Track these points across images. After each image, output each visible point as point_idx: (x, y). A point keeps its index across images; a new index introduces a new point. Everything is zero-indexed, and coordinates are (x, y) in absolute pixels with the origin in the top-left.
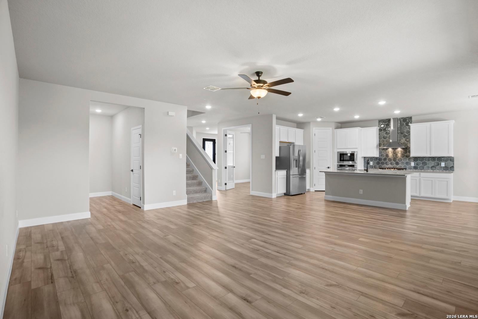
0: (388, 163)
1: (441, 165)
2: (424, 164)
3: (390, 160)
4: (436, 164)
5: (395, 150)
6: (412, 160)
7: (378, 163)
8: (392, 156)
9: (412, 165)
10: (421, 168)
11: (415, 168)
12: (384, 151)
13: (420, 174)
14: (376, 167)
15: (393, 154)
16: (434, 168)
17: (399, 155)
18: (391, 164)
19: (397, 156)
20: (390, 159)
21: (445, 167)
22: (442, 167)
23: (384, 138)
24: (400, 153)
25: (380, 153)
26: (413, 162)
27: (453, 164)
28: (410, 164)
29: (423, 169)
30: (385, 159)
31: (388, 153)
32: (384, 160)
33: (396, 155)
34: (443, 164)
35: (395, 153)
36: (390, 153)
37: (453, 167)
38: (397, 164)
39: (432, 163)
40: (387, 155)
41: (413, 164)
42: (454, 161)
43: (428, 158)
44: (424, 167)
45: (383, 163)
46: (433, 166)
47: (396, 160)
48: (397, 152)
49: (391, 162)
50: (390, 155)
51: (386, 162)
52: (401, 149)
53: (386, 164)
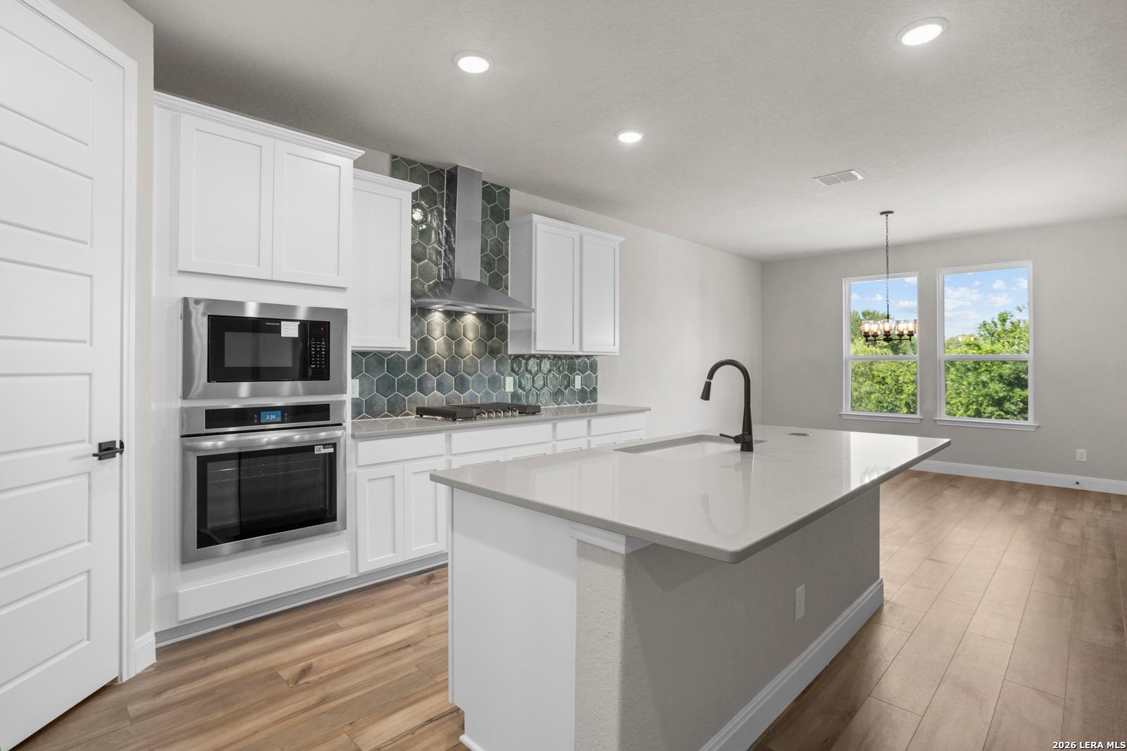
0: (429, 384)
1: (574, 384)
3: (436, 367)
4: (563, 382)
5: (454, 321)
7: (386, 386)
8: (443, 347)
9: (506, 390)
10: (530, 399)
14: (376, 409)
15: (446, 340)
16: (560, 398)
17: (469, 345)
18: (440, 387)
19: (464, 353)
20: (438, 365)
21: (582, 390)
22: (576, 391)
24: (471, 335)
26: (510, 375)
27: (596, 379)
28: (503, 384)
30: (416, 364)
31: (429, 332)
33: (459, 344)
34: (578, 382)
35: (454, 338)
36: (437, 333)
37: (595, 389)
38: (462, 385)
41: (509, 384)
42: (596, 371)
45: (407, 386)
46: (558, 391)
47: (459, 367)
48: (461, 329)
49: (442, 378)
50: (438, 343)
51: (420, 381)
52: (474, 317)
53: (421, 390)
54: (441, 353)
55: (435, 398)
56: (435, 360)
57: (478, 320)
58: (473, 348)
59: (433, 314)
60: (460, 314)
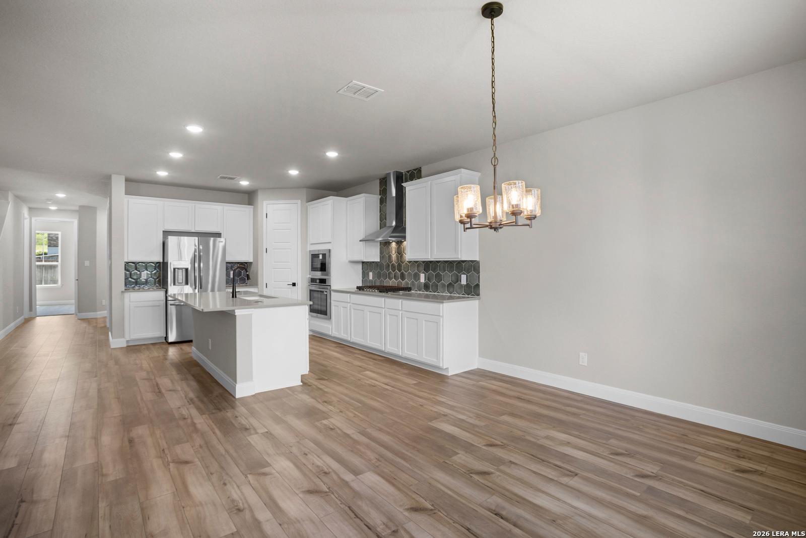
1: (461, 280)
2: (439, 277)
5: (399, 246)
6: (422, 268)
8: (396, 258)
9: (421, 281)
10: (434, 288)
11: (427, 286)
12: (386, 249)
16: (451, 290)
18: (395, 277)
20: (394, 267)
21: (467, 285)
22: (461, 286)
25: (381, 253)
26: (423, 273)
27: (479, 278)
28: (419, 279)
34: (464, 279)
35: (399, 253)
36: (393, 252)
37: (478, 286)
38: (403, 277)
39: (449, 277)
40: (390, 258)
41: (422, 278)
42: (479, 273)
43: (442, 265)
44: (438, 285)
46: (450, 284)
49: (395, 273)
50: (394, 256)
54: (395, 261)
56: (393, 264)
59: (392, 244)
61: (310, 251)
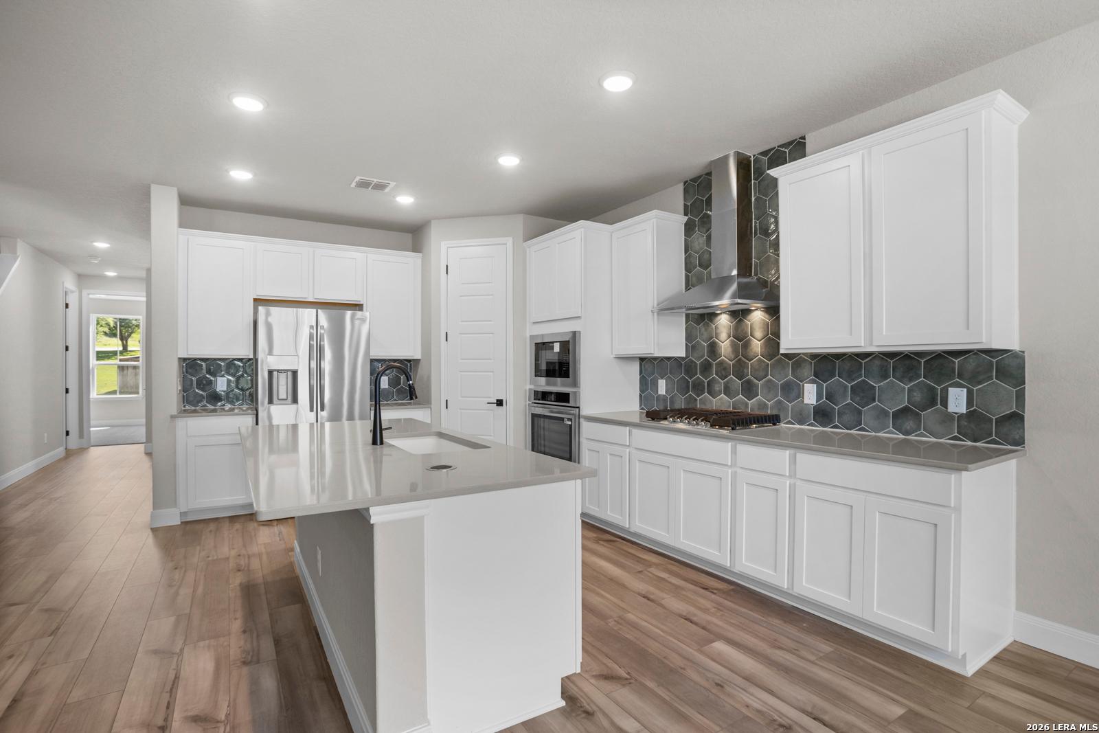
0: (717, 388)
1: (945, 403)
2: (864, 394)
3: (723, 371)
4: (918, 396)
5: (741, 320)
6: (807, 371)
7: (684, 387)
8: (729, 350)
9: (806, 401)
10: (846, 418)
11: (822, 415)
12: (703, 329)
13: (793, 461)
15: (732, 341)
16: (909, 424)
17: (757, 346)
18: (727, 391)
19: (751, 354)
20: (725, 369)
21: (971, 415)
22: (950, 417)
23: (700, 265)
24: (758, 333)
25: (689, 338)
26: (813, 382)
27: (1021, 397)
28: (800, 394)
29: (857, 424)
30: (706, 367)
31: (716, 335)
32: (702, 373)
33: (746, 345)
34: (957, 400)
35: (740, 338)
36: (723, 336)
37: (1016, 418)
38: (749, 390)
39: (898, 393)
40: (713, 349)
41: (810, 395)
42: (1023, 383)
43: (877, 362)
44: (860, 412)
45: (699, 388)
46: (905, 410)
47: (745, 370)
48: (747, 328)
49: (728, 382)
50: (725, 346)
51: (709, 383)
52: (762, 313)
53: (709, 393)
54: (727, 355)
55: (720, 402)
56: (722, 363)
57: (767, 316)
58: (761, 349)
59: (719, 317)
60: (746, 312)
61: (532, 337)
